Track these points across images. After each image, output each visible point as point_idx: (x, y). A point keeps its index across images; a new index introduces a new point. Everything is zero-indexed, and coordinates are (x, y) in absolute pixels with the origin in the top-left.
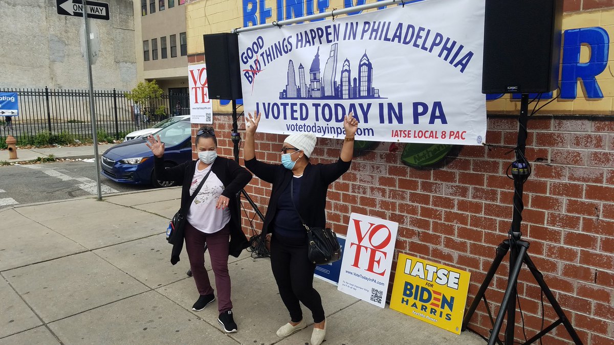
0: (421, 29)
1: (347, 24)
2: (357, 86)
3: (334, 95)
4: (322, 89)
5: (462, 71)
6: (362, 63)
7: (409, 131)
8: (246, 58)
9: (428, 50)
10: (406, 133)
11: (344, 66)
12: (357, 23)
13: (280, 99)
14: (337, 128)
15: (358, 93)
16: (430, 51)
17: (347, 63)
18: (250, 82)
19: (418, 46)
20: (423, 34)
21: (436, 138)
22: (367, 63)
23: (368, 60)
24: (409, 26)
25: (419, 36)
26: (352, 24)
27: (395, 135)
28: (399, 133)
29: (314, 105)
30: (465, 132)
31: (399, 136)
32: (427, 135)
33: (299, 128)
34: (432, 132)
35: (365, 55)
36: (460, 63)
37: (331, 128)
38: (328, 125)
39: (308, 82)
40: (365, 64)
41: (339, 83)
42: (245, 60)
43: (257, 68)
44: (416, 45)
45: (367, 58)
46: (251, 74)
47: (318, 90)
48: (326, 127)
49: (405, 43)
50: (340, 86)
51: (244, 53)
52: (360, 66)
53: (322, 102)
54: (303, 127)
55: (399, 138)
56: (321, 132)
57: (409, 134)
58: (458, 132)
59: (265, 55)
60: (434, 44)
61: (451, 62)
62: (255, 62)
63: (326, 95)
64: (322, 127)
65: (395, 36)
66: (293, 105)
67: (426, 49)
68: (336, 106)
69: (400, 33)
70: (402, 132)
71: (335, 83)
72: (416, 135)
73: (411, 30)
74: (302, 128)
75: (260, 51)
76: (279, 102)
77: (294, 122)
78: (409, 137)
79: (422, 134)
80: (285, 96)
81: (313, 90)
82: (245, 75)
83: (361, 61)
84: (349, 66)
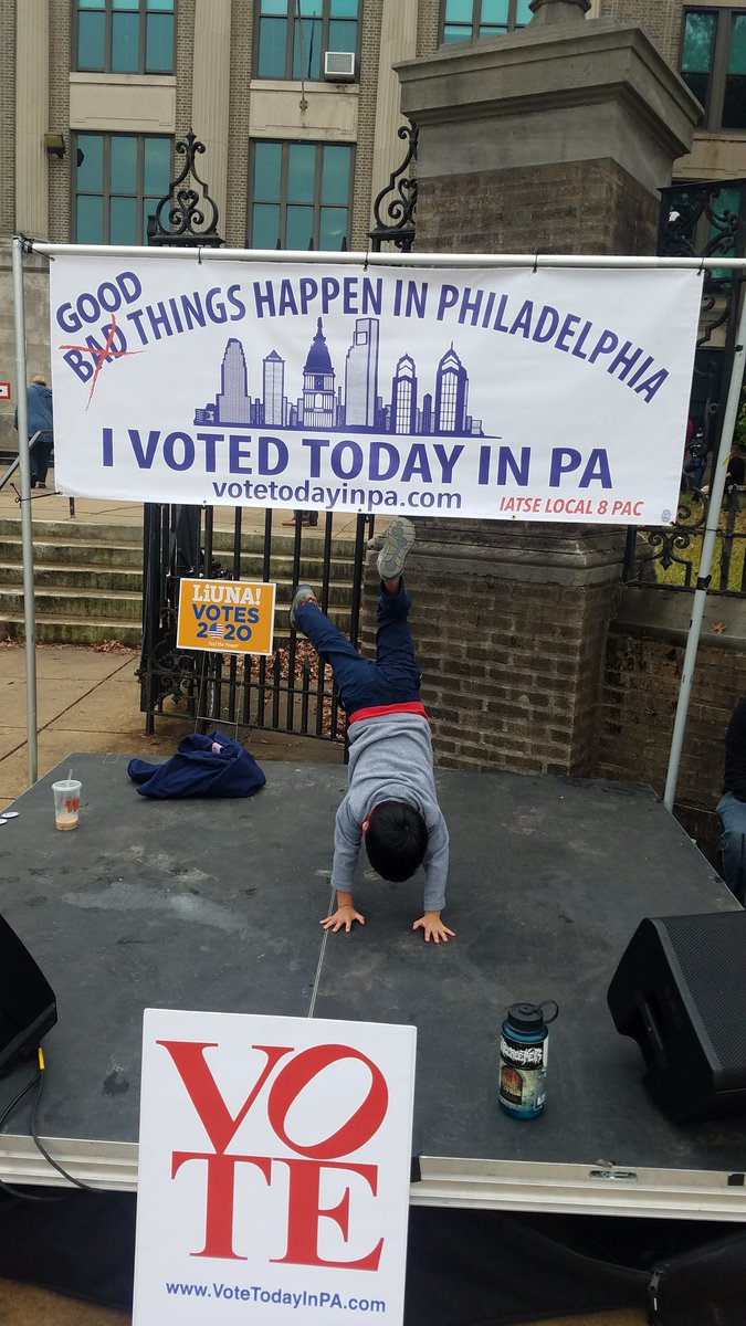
0: (571, 318)
1: (399, 284)
2: (433, 410)
3: (371, 424)
4: (342, 411)
5: (648, 399)
6: (444, 368)
7: (537, 500)
8: (73, 317)
9: (588, 357)
10: (532, 503)
11: (398, 369)
12: (425, 286)
13: (196, 423)
14: (371, 493)
15: (433, 423)
16: (592, 360)
17: (406, 362)
18: (85, 379)
19: (566, 349)
20: (577, 328)
21: (588, 512)
22: (457, 368)
23: (459, 364)
24: (547, 310)
25: (566, 331)
26: (412, 285)
27: (508, 507)
28: (516, 502)
29: (306, 442)
30: (642, 503)
31: (515, 508)
32: (572, 507)
33: (256, 491)
34: (582, 502)
35: (451, 352)
36: (645, 386)
37: (353, 492)
38: (345, 485)
39: (294, 393)
40: (451, 370)
41: (387, 401)
42: (72, 324)
43: (112, 346)
44: (560, 345)
45: (457, 358)
46: (87, 357)
47: (326, 411)
48: (338, 491)
49: (537, 338)
50: (389, 408)
51: (68, 306)
52: (441, 373)
53: (335, 438)
54: (269, 490)
55: (515, 513)
56: (322, 500)
57: (536, 505)
58: (629, 503)
59: (145, 320)
60: (599, 349)
61: (631, 384)
62: (105, 330)
63: (349, 423)
64: (329, 490)
65: (517, 324)
66: (235, 440)
67: (583, 356)
68: (375, 447)
69: (529, 319)
70: (523, 502)
71: (377, 400)
72: (551, 508)
73: (550, 316)
74: (265, 491)
75: (127, 308)
76: (193, 431)
77: (241, 478)
78: (535, 510)
79: (563, 505)
80: (212, 418)
81: (311, 411)
82: (67, 358)
83: (442, 363)
84: (413, 370)
